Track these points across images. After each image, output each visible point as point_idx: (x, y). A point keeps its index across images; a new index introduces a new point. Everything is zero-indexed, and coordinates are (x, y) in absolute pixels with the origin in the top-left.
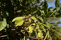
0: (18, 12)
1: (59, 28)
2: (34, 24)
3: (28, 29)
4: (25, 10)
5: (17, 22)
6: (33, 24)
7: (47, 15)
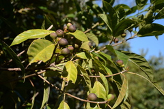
0: (20, 11)
1: (147, 68)
2: (82, 55)
3: (65, 69)
4: (42, 8)
5: (35, 49)
6: (78, 55)
7: (115, 28)
